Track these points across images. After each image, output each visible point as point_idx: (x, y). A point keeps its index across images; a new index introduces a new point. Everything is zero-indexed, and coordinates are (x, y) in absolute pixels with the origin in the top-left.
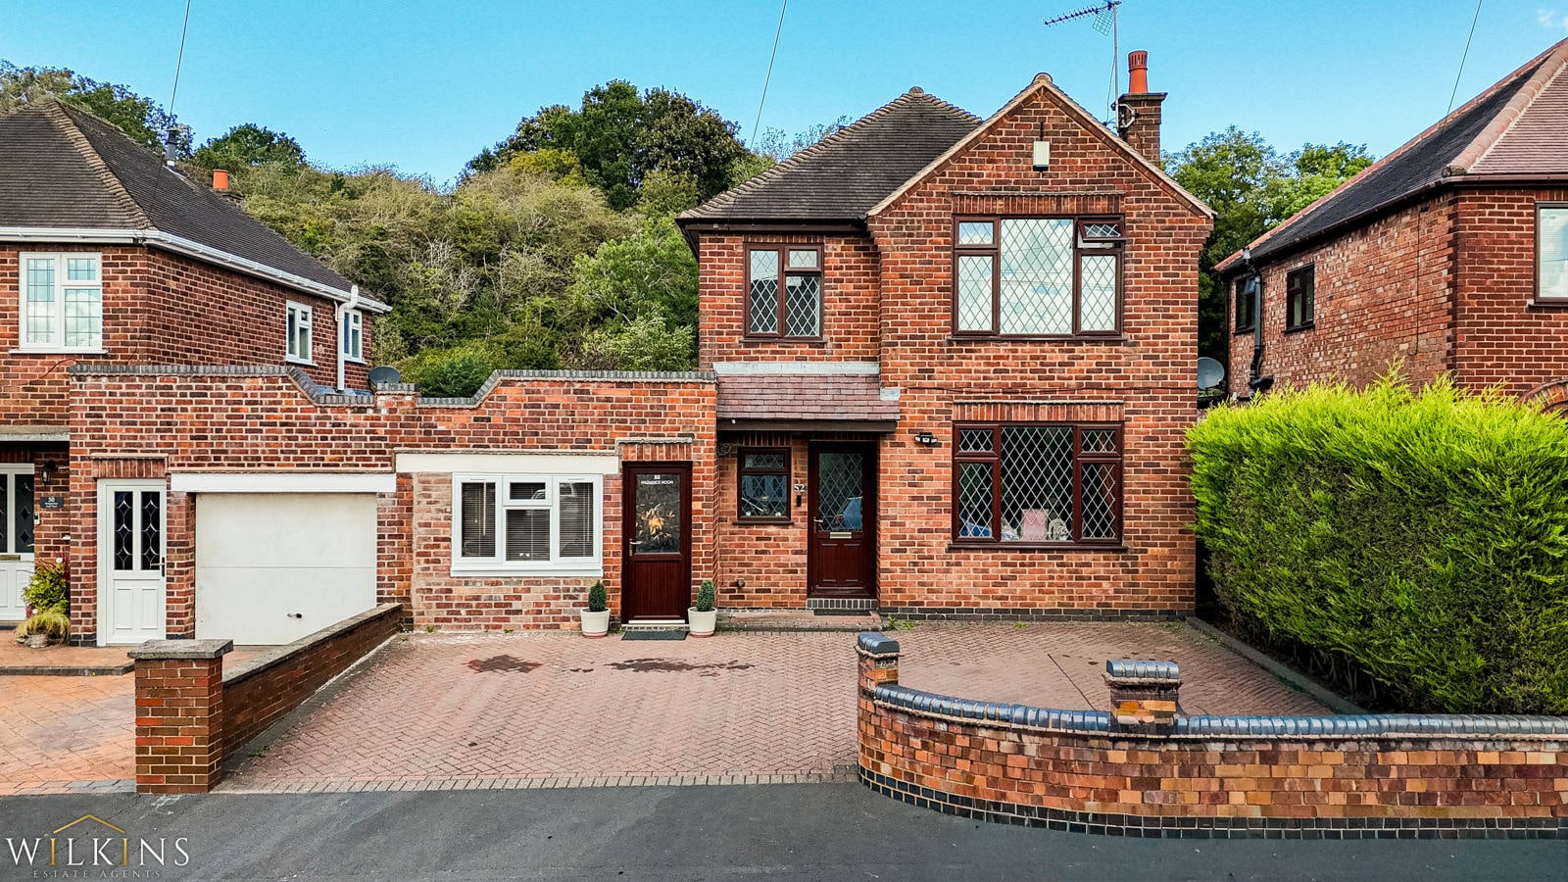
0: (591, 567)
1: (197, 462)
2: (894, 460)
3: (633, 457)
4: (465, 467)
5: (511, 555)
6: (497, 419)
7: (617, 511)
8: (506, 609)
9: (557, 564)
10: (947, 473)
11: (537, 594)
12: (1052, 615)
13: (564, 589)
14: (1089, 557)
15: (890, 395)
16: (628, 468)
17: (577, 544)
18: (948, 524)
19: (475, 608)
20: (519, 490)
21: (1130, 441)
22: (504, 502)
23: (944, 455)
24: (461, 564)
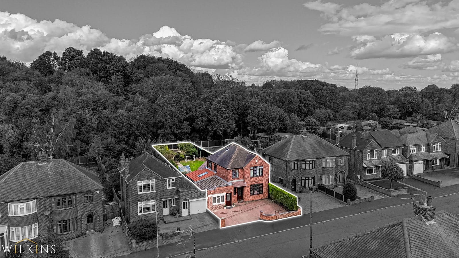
0: (224, 203)
1: (192, 198)
2: (245, 189)
3: (227, 193)
4: (213, 196)
5: (217, 203)
6: (216, 191)
7: (226, 198)
8: (217, 207)
9: (221, 203)
10: (250, 189)
11: (220, 206)
12: (258, 200)
13: (222, 205)
14: (260, 195)
15: (245, 183)
16: (227, 194)
17: (223, 201)
18: (250, 194)
19: (214, 208)
20: (218, 197)
21: (263, 184)
22: (217, 198)
23: (249, 188)
24: (214, 204)
